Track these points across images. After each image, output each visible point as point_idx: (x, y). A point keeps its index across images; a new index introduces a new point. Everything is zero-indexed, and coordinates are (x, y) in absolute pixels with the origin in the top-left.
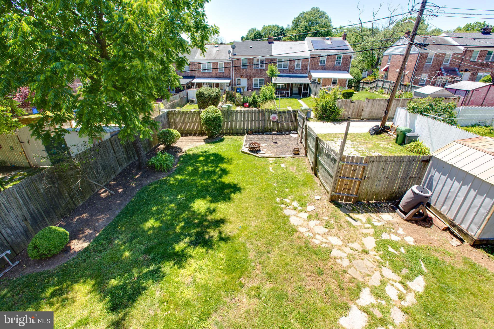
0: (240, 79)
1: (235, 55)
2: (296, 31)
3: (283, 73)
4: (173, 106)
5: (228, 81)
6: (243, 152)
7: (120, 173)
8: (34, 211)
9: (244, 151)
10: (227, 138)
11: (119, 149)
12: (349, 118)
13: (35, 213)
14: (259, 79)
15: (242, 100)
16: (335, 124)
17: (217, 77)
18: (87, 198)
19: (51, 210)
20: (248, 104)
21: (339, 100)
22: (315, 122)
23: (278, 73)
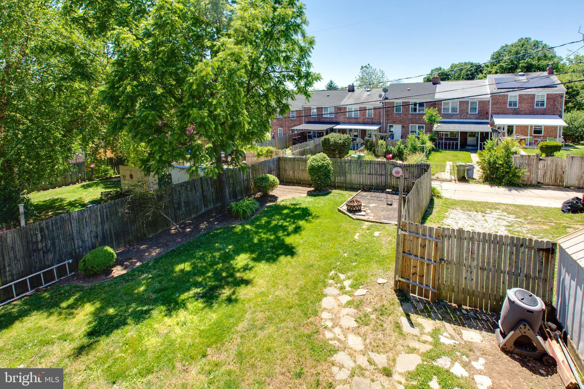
0: (392, 126)
1: (386, 99)
2: (496, 67)
3: (448, 118)
4: (303, 153)
5: (376, 128)
6: (340, 211)
7: (203, 214)
8: (106, 231)
9: (341, 209)
10: (335, 192)
11: (209, 189)
12: (539, 183)
13: (107, 233)
14: (417, 125)
15: (384, 150)
16: (510, 190)
17: (364, 123)
18: (159, 232)
19: (122, 234)
20: (391, 156)
21: (515, 156)
22: (479, 185)
23: (440, 119)
